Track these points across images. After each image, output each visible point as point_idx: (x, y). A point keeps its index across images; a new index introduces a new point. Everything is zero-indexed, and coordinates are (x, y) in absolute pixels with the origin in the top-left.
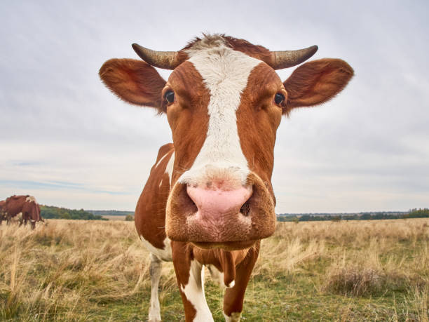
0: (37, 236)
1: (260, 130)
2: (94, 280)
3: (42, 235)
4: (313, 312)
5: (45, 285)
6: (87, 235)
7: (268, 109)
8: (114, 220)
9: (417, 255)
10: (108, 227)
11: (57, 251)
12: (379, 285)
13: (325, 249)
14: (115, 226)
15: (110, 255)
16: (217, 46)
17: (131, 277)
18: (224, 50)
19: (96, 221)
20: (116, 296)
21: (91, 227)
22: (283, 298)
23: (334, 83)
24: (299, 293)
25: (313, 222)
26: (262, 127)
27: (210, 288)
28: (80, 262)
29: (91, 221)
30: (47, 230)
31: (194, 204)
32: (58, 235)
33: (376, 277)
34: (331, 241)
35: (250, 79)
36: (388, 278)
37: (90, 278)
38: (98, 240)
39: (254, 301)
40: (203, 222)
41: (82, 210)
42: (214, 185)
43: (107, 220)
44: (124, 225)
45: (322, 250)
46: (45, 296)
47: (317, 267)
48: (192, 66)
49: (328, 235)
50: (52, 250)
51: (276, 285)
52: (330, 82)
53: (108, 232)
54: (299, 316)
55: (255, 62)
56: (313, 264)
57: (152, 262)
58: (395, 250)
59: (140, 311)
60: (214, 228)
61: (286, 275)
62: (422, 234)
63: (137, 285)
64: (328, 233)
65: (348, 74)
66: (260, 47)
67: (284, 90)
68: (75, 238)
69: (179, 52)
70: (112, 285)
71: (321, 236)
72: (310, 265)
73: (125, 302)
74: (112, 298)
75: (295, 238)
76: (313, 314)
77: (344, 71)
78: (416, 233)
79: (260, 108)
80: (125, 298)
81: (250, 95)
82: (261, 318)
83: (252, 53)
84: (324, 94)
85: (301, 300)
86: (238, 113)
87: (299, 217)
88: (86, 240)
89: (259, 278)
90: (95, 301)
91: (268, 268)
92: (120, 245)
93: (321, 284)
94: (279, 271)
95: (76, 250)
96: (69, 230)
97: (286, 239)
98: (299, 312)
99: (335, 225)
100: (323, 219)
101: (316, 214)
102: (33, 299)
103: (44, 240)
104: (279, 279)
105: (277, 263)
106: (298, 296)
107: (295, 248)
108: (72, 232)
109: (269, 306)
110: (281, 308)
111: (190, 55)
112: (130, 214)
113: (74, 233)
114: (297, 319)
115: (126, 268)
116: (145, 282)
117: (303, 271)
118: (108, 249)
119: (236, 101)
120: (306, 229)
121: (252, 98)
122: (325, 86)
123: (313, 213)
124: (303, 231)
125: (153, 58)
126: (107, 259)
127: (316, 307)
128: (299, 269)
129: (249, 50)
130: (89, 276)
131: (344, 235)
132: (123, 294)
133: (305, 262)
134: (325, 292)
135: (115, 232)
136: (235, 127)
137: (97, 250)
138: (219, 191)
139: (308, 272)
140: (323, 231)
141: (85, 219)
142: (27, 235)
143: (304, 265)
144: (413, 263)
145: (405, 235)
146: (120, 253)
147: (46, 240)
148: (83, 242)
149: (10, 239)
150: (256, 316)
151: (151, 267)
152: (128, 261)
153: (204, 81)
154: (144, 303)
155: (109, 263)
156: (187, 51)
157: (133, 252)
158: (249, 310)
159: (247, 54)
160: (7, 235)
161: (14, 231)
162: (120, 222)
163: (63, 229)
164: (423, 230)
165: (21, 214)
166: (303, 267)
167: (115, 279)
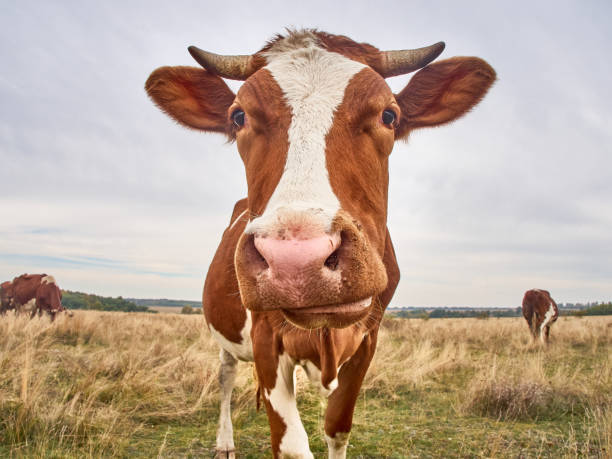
0: (58, 331)
1: (360, 160)
2: (140, 392)
3: (64, 330)
4: (450, 439)
5: (70, 397)
6: (128, 333)
7: (374, 131)
8: (167, 312)
9: (597, 365)
10: (158, 322)
11: (85, 352)
12: (544, 405)
13: (466, 355)
14: (167, 320)
15: (161, 359)
16: (305, 47)
17: (192, 388)
18: (315, 51)
19: (140, 314)
20: (170, 414)
21: (133, 321)
22: (407, 421)
23: (469, 92)
24: (429, 414)
25: (450, 320)
26: (363, 156)
27: (303, 405)
28: (118, 367)
29: (132, 313)
30: (71, 323)
31: (264, 259)
32: (86, 332)
33: (539, 392)
34: (475, 345)
35: (347, 91)
36: (556, 395)
37: (134, 388)
38: (143, 339)
39: (365, 424)
40: (276, 282)
41: (120, 298)
42: (288, 233)
43: (156, 312)
44: (180, 319)
45: (463, 356)
46: (70, 413)
47: (455, 379)
48: (269, 75)
49: (470, 336)
50: (78, 352)
51: (398, 403)
52: (462, 91)
53: (158, 328)
54: (429, 445)
55: (356, 67)
56: (449, 375)
57: (222, 365)
58: (566, 358)
59: (203, 435)
60: (293, 290)
61: (411, 389)
62: (605, 338)
63: (200, 400)
64: (470, 334)
65: (488, 77)
66: (367, 45)
67: (395, 105)
68: (111, 335)
69: (254, 56)
70: (164, 398)
71: (461, 338)
72: (445, 377)
73: (183, 422)
74: (165, 417)
75: (424, 340)
76: (450, 442)
77: (483, 75)
78: (596, 335)
79: (361, 131)
80: (183, 418)
81: (347, 114)
82: (375, 448)
83: (354, 54)
84: (453, 107)
85: (433, 423)
86: (329, 138)
87: (429, 312)
88: (127, 338)
89: (373, 393)
90: (140, 420)
91: (386, 379)
92: (175, 345)
93: (462, 402)
94: (401, 384)
95: (112, 351)
96: (101, 325)
97: (411, 341)
98: (430, 440)
99: (480, 323)
100: (463, 316)
101: (453, 308)
102: (53, 416)
103: (67, 338)
104: (400, 395)
105: (398, 373)
106: (429, 418)
107: (424, 352)
108: (106, 327)
109: (387, 431)
110: (404, 434)
111: (268, 59)
112: (189, 306)
113: (110, 328)
114: (427, 448)
115: (184, 376)
116: (211, 396)
117: (436, 385)
118: (157, 351)
119: (326, 122)
120: (439, 329)
121: (349, 118)
122: (456, 97)
123: (449, 306)
124: (435, 331)
125: (218, 65)
126: (157, 364)
127: (454, 433)
128: (429, 382)
129: (350, 51)
130: (132, 386)
131: (494, 337)
132: (181, 412)
133: (438, 371)
134: (467, 414)
135: (167, 329)
136: (322, 158)
137: (143, 352)
138: (294, 241)
139: (441, 386)
140: (465, 330)
141: (125, 311)
142: (43, 330)
143: (437, 376)
144: (592, 376)
145: (581, 338)
146: (175, 356)
147: (69, 338)
148: (123, 341)
149: (18, 335)
150: (368, 444)
151: (221, 371)
152: (186, 367)
153: (285, 96)
154: (209, 424)
155: (160, 370)
156: (265, 54)
157: (194, 355)
158: (359, 435)
159: (347, 56)
160: (14, 329)
161: (25, 325)
162: (175, 315)
163: (93, 323)
164: (607, 331)
165: (34, 300)
166: (434, 379)
167: (169, 391)
